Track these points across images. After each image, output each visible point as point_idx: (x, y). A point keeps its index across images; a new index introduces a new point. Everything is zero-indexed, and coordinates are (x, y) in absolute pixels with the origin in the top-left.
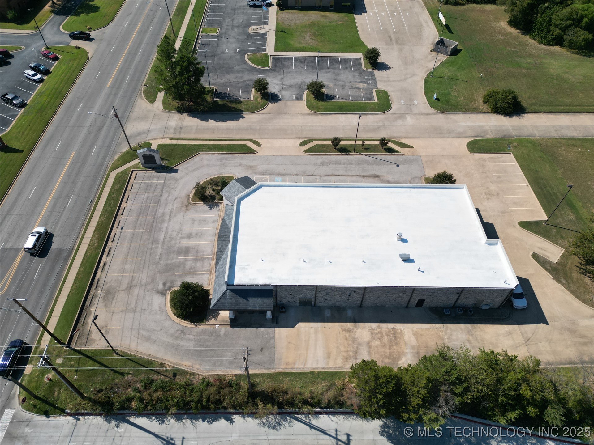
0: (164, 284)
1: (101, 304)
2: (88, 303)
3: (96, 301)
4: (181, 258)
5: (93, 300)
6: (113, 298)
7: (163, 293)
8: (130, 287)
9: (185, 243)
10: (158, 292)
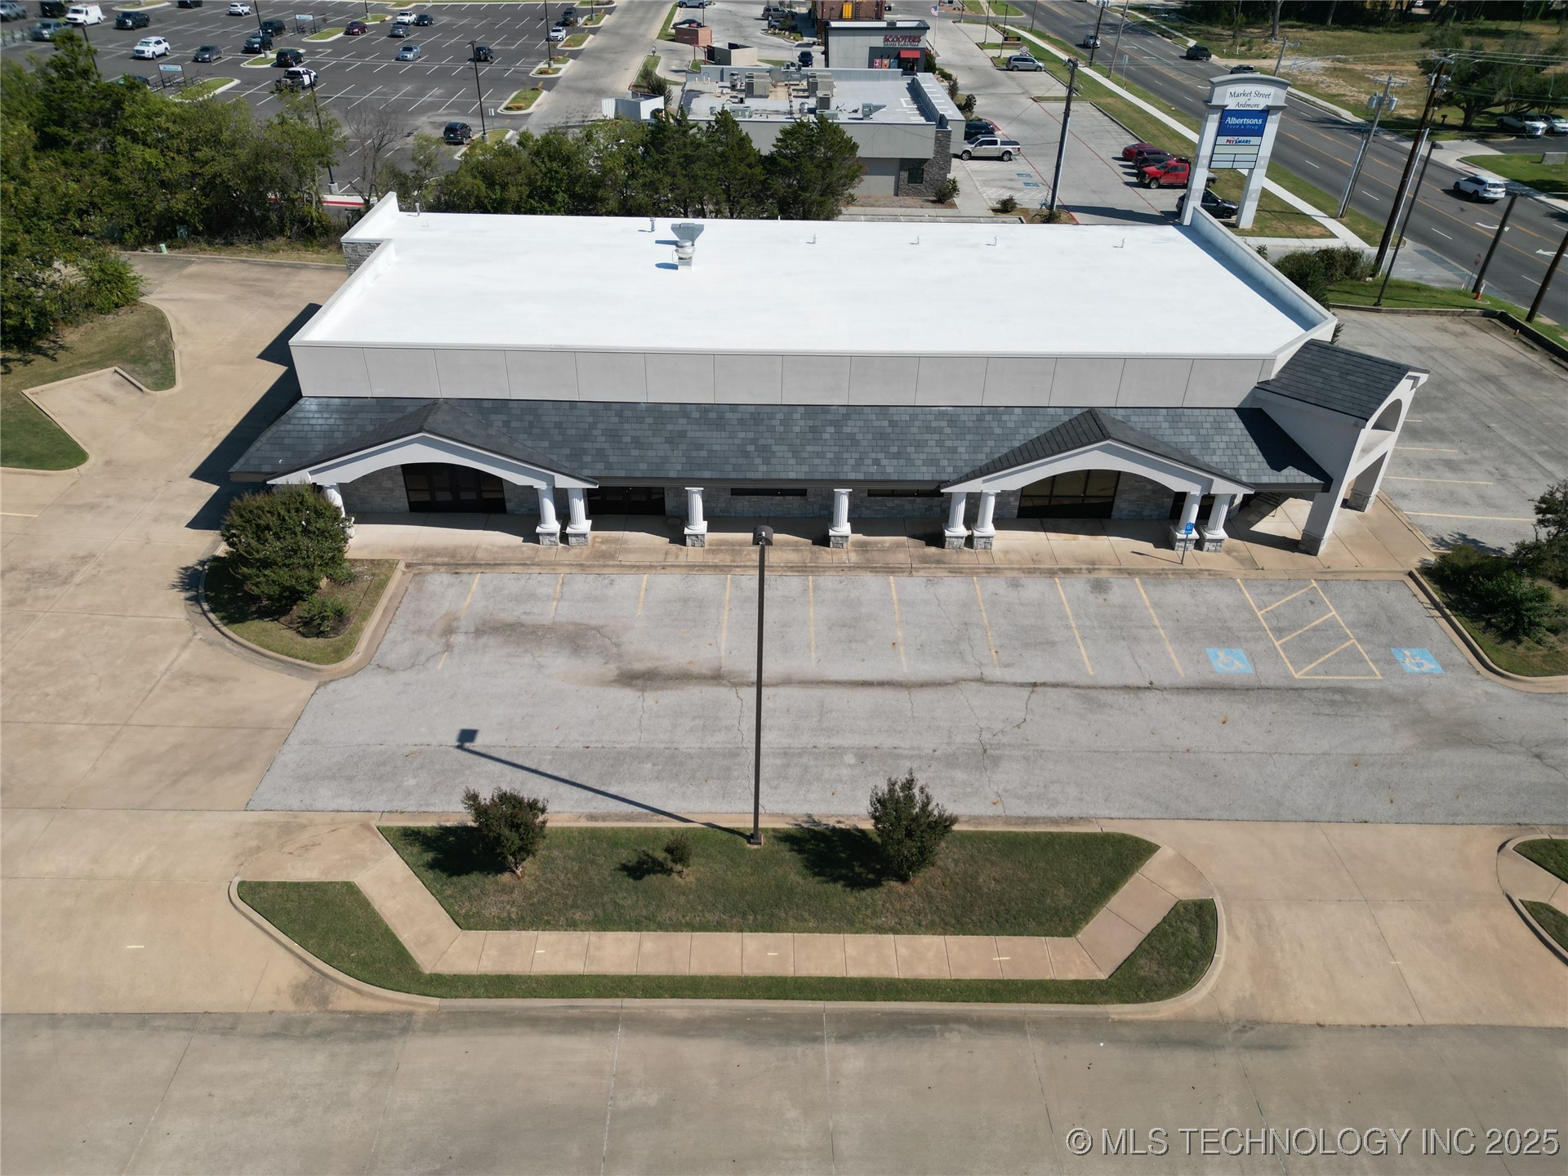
1: (1523, 360)
6: (1507, 367)
8: (1491, 379)
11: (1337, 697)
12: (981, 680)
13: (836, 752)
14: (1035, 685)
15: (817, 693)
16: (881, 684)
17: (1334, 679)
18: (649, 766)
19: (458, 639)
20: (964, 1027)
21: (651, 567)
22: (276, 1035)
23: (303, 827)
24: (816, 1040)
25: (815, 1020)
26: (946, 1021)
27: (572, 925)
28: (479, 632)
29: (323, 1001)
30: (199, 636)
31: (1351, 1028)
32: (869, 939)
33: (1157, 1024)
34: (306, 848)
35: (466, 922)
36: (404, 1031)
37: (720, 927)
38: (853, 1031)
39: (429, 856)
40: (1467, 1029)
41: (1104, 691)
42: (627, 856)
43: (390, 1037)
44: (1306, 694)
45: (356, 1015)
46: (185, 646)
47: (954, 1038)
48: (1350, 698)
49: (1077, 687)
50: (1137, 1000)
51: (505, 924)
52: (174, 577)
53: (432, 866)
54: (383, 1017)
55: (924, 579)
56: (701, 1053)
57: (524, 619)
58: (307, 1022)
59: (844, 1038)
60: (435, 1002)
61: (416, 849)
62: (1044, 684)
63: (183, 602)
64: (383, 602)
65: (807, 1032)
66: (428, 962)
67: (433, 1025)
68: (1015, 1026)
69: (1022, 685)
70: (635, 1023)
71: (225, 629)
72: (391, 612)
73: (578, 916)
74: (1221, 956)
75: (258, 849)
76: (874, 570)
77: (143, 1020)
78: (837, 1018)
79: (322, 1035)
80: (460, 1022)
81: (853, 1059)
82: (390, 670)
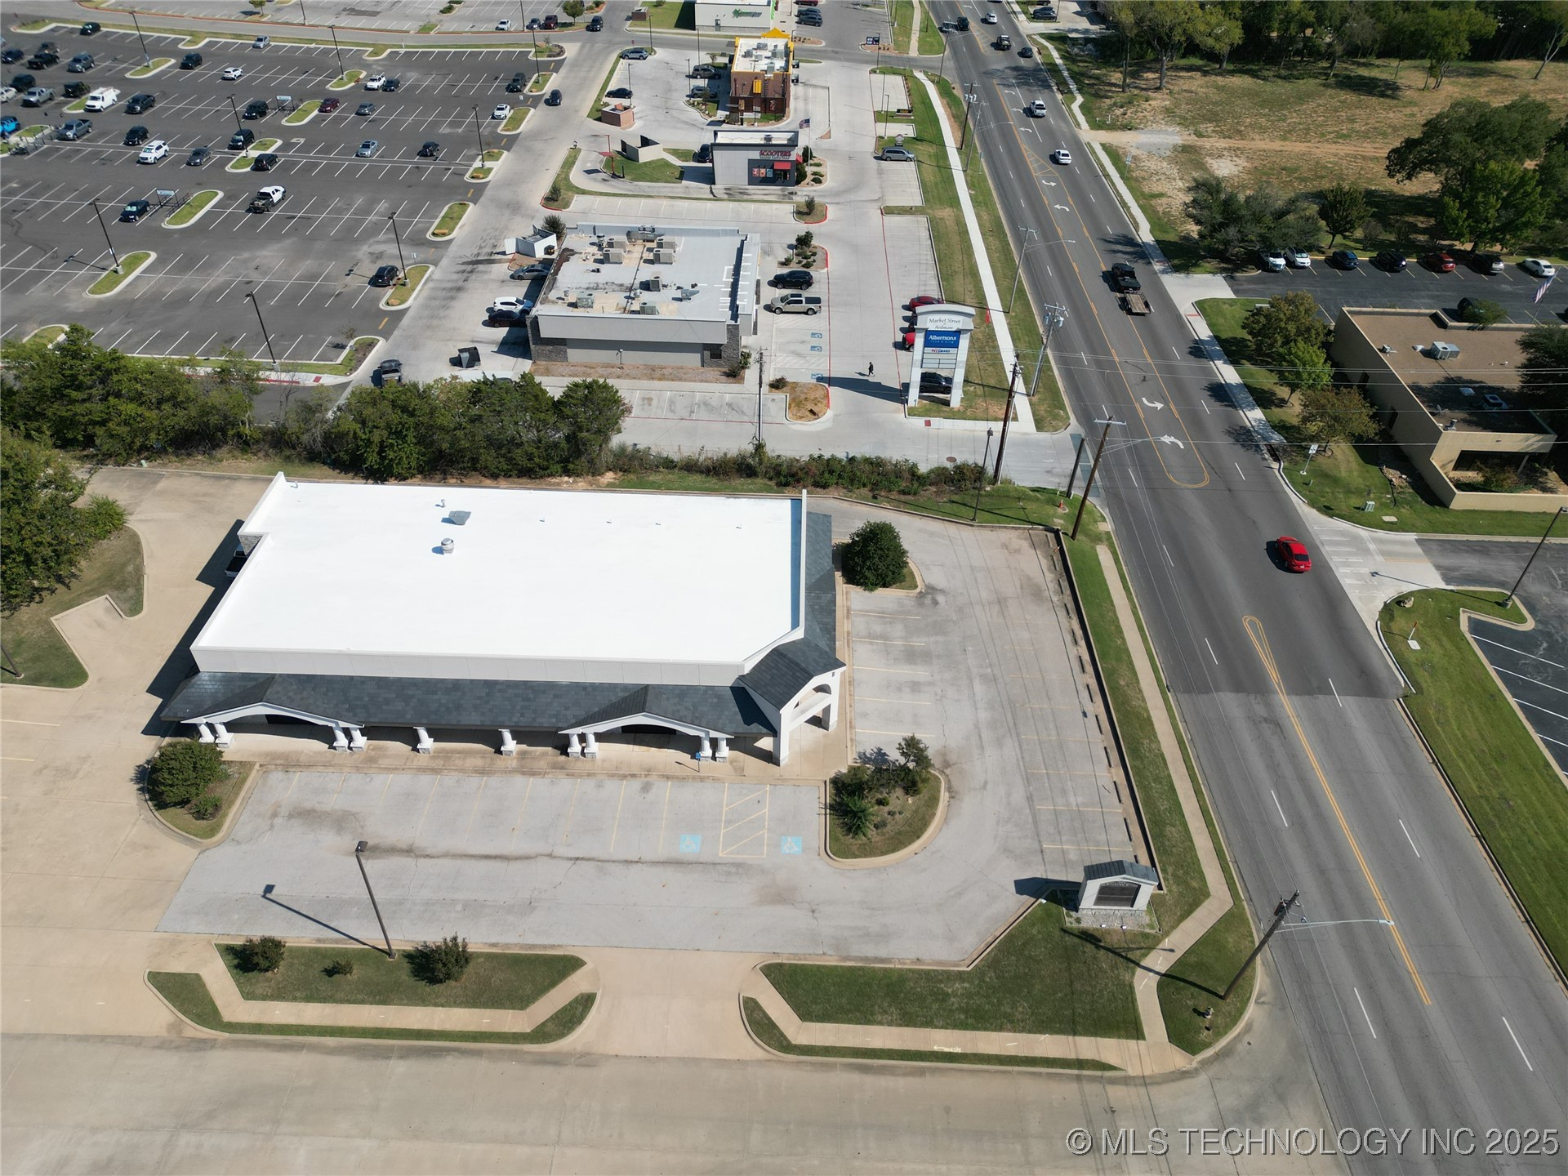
0: (935, 603)
1: (1040, 580)
2: (1065, 584)
3: (1053, 586)
4: (919, 642)
5: (1057, 587)
6: (1022, 588)
7: (931, 589)
8: (1001, 602)
9: (921, 673)
10: (942, 591)
11: (733, 870)
12: (550, 856)
13: (454, 902)
14: (577, 859)
15: (459, 862)
16: (495, 857)
17: (739, 858)
18: (356, 909)
19: (278, 821)
20: (456, 1054)
21: (396, 769)
22: (158, 1047)
23: (181, 942)
24: (388, 1058)
25: (391, 1049)
26: (449, 1050)
27: (295, 999)
28: (290, 816)
29: (180, 1032)
30: (142, 817)
31: (630, 1057)
32: (429, 1010)
33: (543, 1054)
34: (180, 954)
35: (248, 996)
36: (212, 1047)
37: (362, 1002)
38: (406, 1054)
39: (236, 962)
40: (681, 1059)
41: (612, 864)
42: (328, 964)
43: (205, 1050)
44: (718, 867)
45: (193, 1040)
46: (135, 824)
47: (449, 1059)
48: (740, 870)
49: (599, 861)
50: (538, 1042)
51: (264, 998)
52: (131, 772)
53: (237, 967)
54: (204, 1041)
55: (549, 780)
56: (336, 1062)
57: (318, 807)
58: (172, 1041)
59: (401, 1057)
60: (227, 1035)
61: (230, 957)
62: (583, 859)
63: (136, 792)
64: (242, 794)
65: (385, 1054)
66: (227, 1016)
67: (225, 1045)
68: (478, 1053)
69: (571, 859)
70: (312, 1048)
71: (156, 813)
72: (246, 800)
73: (298, 994)
74: (586, 1022)
75: (159, 954)
76: (524, 773)
77: (103, 1038)
78: (401, 1048)
79: (177, 1048)
80: (237, 1044)
81: (399, 1068)
82: (239, 843)
